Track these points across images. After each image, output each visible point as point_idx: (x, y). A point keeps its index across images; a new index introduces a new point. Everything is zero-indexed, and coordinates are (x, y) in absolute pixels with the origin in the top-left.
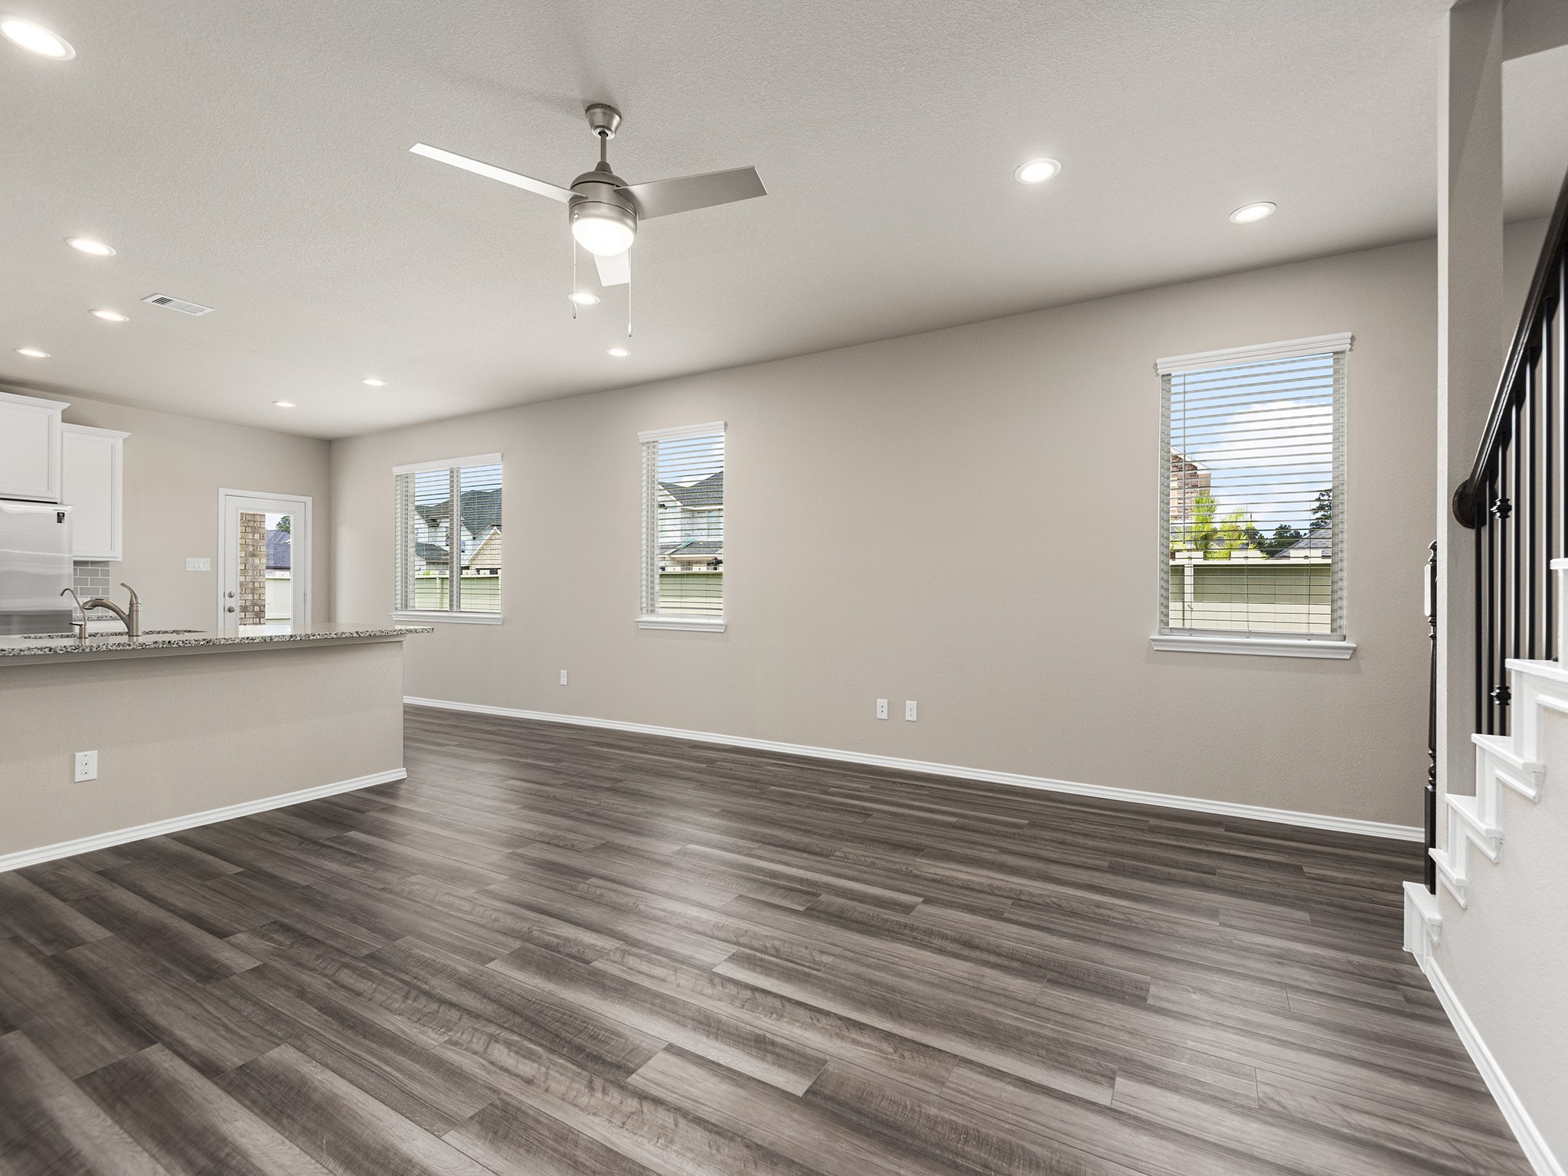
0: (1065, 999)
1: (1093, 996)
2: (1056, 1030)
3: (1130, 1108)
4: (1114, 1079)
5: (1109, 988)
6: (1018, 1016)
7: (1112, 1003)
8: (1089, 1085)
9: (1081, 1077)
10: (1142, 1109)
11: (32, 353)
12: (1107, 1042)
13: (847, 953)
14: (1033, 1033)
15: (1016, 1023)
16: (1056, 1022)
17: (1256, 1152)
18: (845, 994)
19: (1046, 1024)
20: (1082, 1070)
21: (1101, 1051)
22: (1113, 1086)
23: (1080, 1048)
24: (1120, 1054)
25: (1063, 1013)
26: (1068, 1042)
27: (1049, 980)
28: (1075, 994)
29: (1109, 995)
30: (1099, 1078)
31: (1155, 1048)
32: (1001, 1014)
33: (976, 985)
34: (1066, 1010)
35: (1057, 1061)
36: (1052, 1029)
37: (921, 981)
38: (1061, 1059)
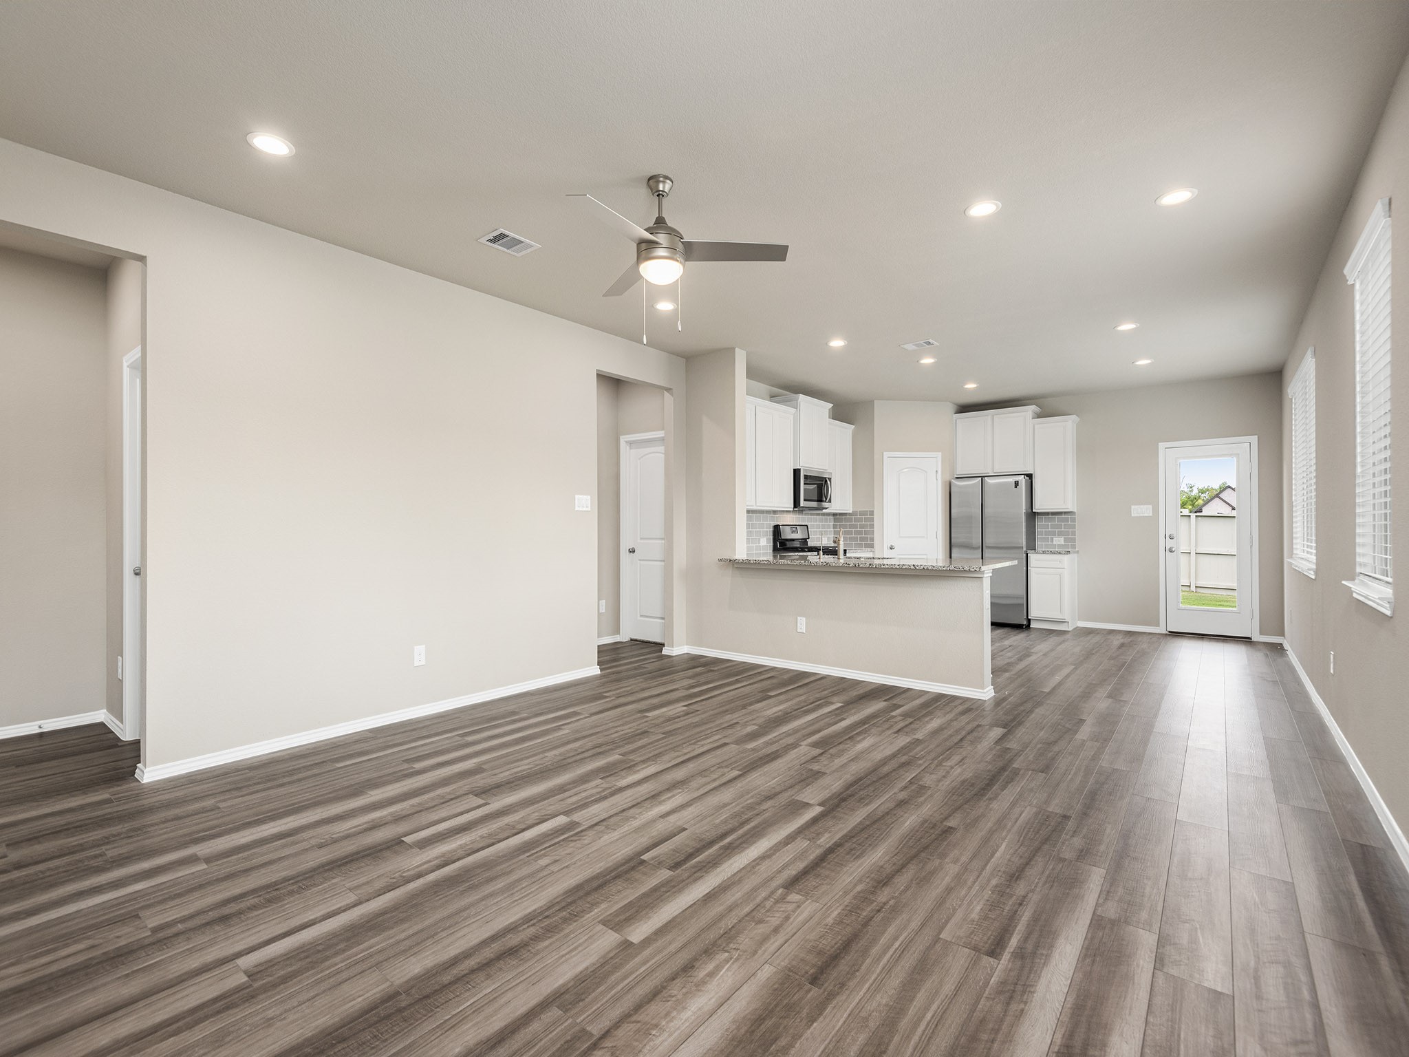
0: (361, 993)
1: (342, 1020)
2: (332, 966)
3: (221, 971)
4: (249, 977)
5: (339, 1042)
6: (372, 950)
7: (317, 1030)
8: (263, 960)
9: (274, 959)
10: (209, 978)
11: (971, 386)
12: (283, 995)
13: (545, 873)
14: (344, 951)
15: (366, 945)
16: (339, 972)
17: (97, 1023)
18: (487, 865)
19: (345, 963)
20: (279, 962)
21: (279, 985)
22: (245, 972)
23: (299, 972)
24: (261, 997)
25: (346, 981)
26: (313, 968)
27: (398, 994)
28: (359, 1006)
29: (330, 1034)
30: (261, 968)
31: (236, 1027)
32: (385, 940)
33: (437, 938)
34: (345, 987)
35: (304, 952)
36: (336, 965)
37: (472, 905)
38: (303, 955)
